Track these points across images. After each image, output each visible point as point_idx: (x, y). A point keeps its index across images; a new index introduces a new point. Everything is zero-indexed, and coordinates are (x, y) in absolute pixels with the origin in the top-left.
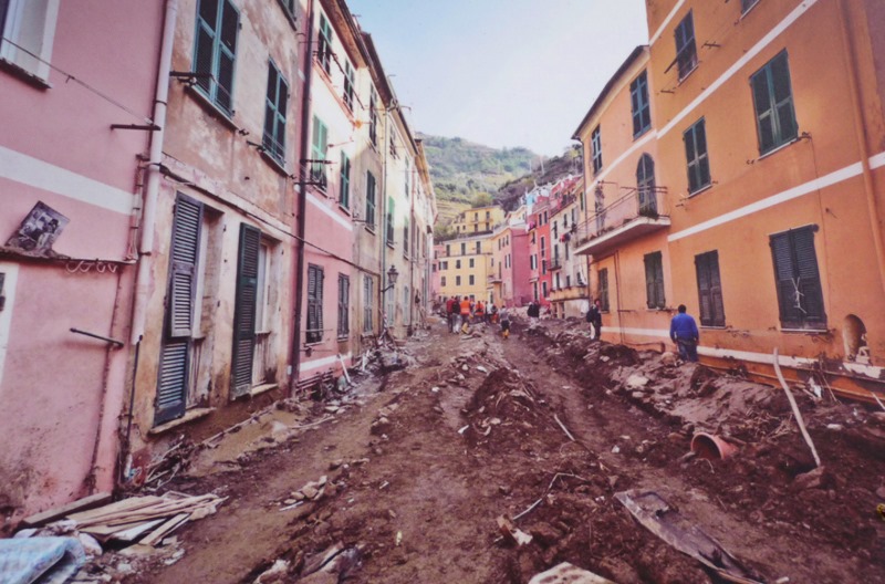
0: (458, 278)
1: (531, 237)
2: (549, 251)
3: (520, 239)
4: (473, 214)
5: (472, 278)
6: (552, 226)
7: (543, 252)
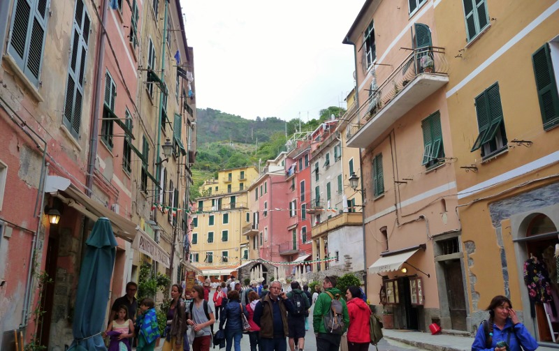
0: (211, 235)
1: (291, 184)
2: (310, 194)
3: (279, 187)
4: (227, 175)
5: (225, 233)
6: (313, 168)
7: (303, 197)
